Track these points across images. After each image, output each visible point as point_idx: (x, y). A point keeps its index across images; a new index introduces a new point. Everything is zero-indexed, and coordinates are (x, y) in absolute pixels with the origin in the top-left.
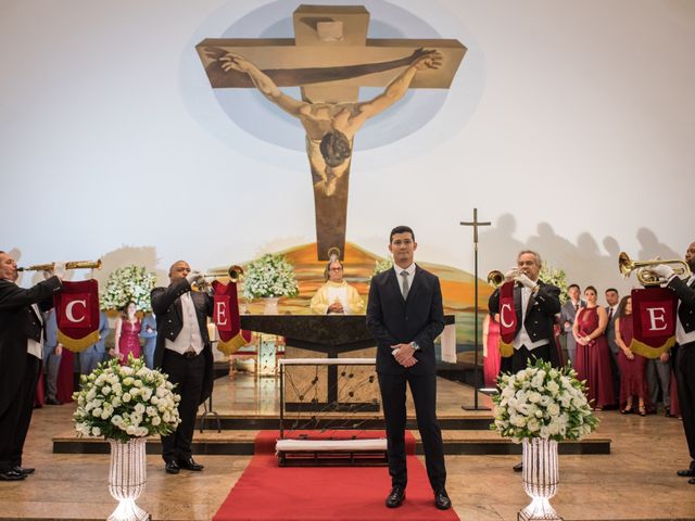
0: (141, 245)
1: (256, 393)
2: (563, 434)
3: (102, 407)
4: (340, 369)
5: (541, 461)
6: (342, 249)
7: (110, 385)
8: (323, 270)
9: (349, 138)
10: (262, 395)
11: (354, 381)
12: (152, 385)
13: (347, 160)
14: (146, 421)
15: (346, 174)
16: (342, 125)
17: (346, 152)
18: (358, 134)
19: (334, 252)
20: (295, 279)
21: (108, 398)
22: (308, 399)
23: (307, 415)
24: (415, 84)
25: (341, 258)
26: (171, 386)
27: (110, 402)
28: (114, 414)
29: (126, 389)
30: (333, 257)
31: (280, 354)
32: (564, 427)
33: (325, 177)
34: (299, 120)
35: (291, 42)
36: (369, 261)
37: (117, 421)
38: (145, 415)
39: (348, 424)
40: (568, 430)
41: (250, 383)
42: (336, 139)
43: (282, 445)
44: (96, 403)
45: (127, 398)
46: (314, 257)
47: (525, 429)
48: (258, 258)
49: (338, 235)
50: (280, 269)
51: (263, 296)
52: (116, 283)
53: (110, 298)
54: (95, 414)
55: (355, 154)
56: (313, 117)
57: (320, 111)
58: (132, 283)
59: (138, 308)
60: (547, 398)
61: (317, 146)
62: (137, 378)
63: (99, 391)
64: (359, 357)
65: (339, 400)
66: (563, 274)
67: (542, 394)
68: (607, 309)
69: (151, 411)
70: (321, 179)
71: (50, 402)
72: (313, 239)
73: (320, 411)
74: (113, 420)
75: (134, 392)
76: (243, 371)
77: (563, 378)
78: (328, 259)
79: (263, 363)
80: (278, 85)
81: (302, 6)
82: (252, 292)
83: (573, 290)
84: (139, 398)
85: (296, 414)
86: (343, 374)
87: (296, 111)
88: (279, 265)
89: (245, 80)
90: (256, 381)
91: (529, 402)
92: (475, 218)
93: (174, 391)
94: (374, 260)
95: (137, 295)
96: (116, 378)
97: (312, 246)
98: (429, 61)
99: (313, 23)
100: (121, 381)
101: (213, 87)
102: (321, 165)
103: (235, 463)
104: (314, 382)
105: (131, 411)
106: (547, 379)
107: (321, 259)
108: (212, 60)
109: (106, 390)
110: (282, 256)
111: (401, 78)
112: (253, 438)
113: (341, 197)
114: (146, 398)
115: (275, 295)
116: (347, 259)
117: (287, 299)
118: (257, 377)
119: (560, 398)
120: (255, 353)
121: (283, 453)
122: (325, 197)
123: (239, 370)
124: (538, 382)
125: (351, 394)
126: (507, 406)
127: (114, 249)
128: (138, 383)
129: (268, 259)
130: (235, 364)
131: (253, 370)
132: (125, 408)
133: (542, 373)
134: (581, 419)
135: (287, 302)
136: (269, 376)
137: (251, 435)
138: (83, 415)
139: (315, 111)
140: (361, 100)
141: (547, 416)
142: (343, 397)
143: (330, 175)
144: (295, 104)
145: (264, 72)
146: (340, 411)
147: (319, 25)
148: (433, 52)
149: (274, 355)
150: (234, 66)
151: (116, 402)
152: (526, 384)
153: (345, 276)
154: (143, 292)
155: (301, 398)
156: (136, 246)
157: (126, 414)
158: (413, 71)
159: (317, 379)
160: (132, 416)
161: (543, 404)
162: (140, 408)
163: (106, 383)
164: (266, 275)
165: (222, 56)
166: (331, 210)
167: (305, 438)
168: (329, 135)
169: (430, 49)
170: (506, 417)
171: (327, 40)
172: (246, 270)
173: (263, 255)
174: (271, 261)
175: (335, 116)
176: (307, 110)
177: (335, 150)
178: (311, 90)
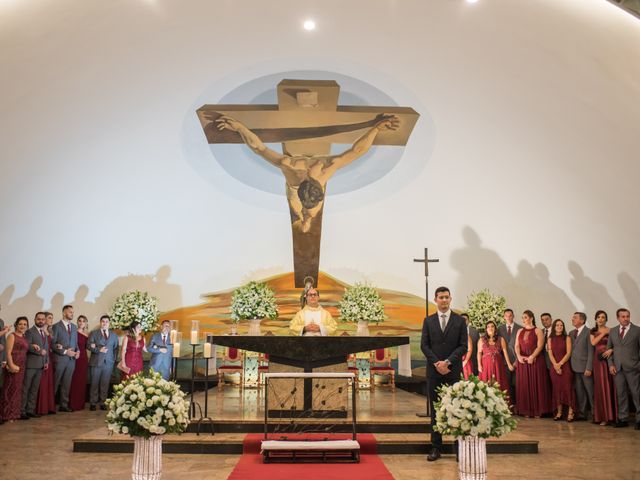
0: (144, 274)
1: (241, 402)
2: (488, 432)
3: (130, 410)
4: (315, 382)
5: (472, 454)
6: (316, 278)
7: (136, 393)
8: (299, 296)
9: (322, 184)
10: (246, 404)
11: (326, 392)
12: (168, 393)
13: (321, 203)
14: (164, 422)
15: (320, 214)
16: (316, 174)
17: (320, 196)
18: (329, 181)
19: (309, 280)
20: (275, 303)
21: (135, 403)
22: (288, 407)
23: (287, 421)
24: (377, 142)
25: (315, 286)
26: (183, 394)
27: (137, 407)
28: (139, 416)
29: (149, 396)
30: (308, 285)
31: (262, 369)
32: (489, 427)
33: (301, 217)
34: (280, 170)
35: (275, 108)
36: (339, 288)
37: (142, 422)
38: (163, 417)
39: (321, 428)
40: (492, 429)
41: (235, 393)
42: (311, 186)
43: (266, 445)
44: (125, 408)
45: (150, 403)
46: (291, 285)
47: (459, 429)
48: (244, 285)
49: (312, 266)
50: (263, 295)
51: (248, 318)
52: (122, 306)
53: (117, 319)
54: (124, 416)
56: (292, 167)
57: (298, 163)
58: (136, 306)
60: (476, 404)
61: (295, 192)
62: (157, 388)
63: (127, 398)
64: (330, 372)
65: (314, 408)
66: (503, 300)
67: (472, 401)
68: (543, 330)
69: (168, 414)
70: (299, 219)
71: (62, 410)
72: (291, 269)
73: (297, 417)
74: (138, 421)
75: (155, 399)
76: (229, 384)
77: (488, 389)
78: (304, 286)
79: (247, 377)
80: (263, 141)
81: (285, 80)
82: (238, 315)
83: (508, 314)
84: (159, 404)
85: (278, 419)
86: (317, 386)
87: (278, 163)
88: (262, 292)
89: (235, 137)
90: (241, 392)
91: (462, 408)
92: (426, 256)
93: (184, 398)
94: (344, 287)
95: (140, 317)
96: (141, 388)
97: (290, 274)
98: (388, 123)
99: (294, 93)
100: (145, 390)
101: (210, 142)
102: (298, 207)
103: (227, 461)
104: (293, 393)
105: (152, 414)
106: (476, 389)
107: (297, 286)
108: (209, 121)
109: (133, 397)
110: (265, 283)
111: (365, 136)
112: (242, 440)
113: (315, 233)
114: (164, 403)
115: (258, 318)
116: (321, 286)
117: (268, 320)
118: (242, 388)
119: (486, 404)
120: (240, 368)
121: (267, 452)
122: (302, 233)
123: (227, 382)
124: (468, 392)
125: (324, 403)
126: (445, 411)
128: (158, 391)
129: (253, 286)
130: (223, 377)
131: (238, 382)
132: (148, 412)
133: (472, 385)
134: (502, 420)
135: (268, 323)
136: (251, 388)
137: (240, 437)
138: (114, 417)
139: (294, 162)
140: (332, 154)
141: (476, 418)
142: (316, 405)
143: (306, 215)
145: (251, 130)
146: (314, 417)
147: (299, 95)
148: (392, 116)
149: (256, 369)
150: (227, 126)
151: (141, 406)
152: (460, 394)
153: (320, 301)
154: (145, 314)
155: (282, 406)
156: (139, 274)
157: (148, 416)
158: (375, 132)
159: (295, 390)
160: (154, 418)
161: (473, 409)
162: (159, 411)
163: (133, 392)
164: (251, 300)
165: (218, 118)
166: (306, 245)
167: (285, 440)
168: (305, 182)
169: (389, 115)
170: (445, 419)
171: (304, 106)
172: (233, 295)
173: (248, 282)
174: (255, 288)
175: (311, 167)
176: (287, 162)
177: (310, 195)
178: (291, 146)
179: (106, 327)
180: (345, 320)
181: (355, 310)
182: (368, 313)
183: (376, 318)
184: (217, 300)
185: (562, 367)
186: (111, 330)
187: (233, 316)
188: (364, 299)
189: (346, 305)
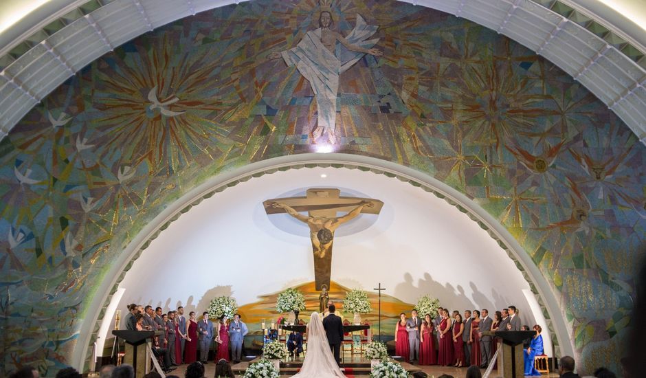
0: (225, 285)
8: (319, 296)
9: (332, 231)
13: (331, 242)
16: (328, 226)
17: (331, 238)
18: (336, 230)
19: (325, 287)
20: (304, 301)
24: (362, 212)
30: (324, 289)
33: (319, 249)
34: (307, 224)
35: (305, 197)
36: (343, 291)
42: (325, 232)
46: (314, 289)
48: (284, 290)
49: (327, 277)
50: (296, 297)
51: (288, 311)
52: (216, 305)
53: (214, 313)
55: (334, 239)
56: (314, 223)
57: (317, 220)
58: (224, 305)
59: (228, 318)
61: (316, 236)
80: (297, 211)
81: (311, 188)
87: (306, 221)
88: (296, 295)
92: (380, 286)
94: (346, 291)
95: (227, 312)
97: (313, 283)
98: (368, 205)
99: (315, 193)
101: (268, 214)
102: (318, 243)
107: (317, 290)
110: (297, 289)
111: (357, 209)
116: (332, 290)
119: (378, 349)
122: (319, 258)
127: (213, 287)
129: (290, 291)
139: (315, 220)
140: (337, 216)
143: (322, 248)
144: (306, 218)
145: (292, 207)
147: (318, 193)
148: (370, 202)
150: (278, 206)
154: (230, 310)
156: (223, 285)
158: (361, 208)
164: (289, 300)
165: (273, 204)
166: (322, 265)
168: (321, 230)
169: (368, 201)
171: (321, 197)
172: (278, 296)
173: (287, 288)
174: (292, 292)
175: (325, 222)
176: (311, 220)
177: (325, 237)
178: (313, 213)
179: (206, 317)
180: (346, 312)
181: (352, 306)
182: (360, 308)
183: (365, 311)
184: (267, 299)
185: (457, 338)
186: (209, 319)
187: (279, 310)
188: (357, 299)
189: (347, 302)
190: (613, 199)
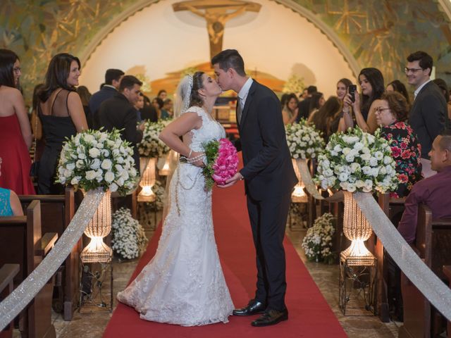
9: (223, 24)
13: (222, 31)
16: (220, 20)
17: (222, 28)
18: (226, 23)
33: (214, 37)
42: (218, 24)
46: (209, 68)
55: (225, 29)
56: (209, 17)
57: (212, 16)
61: (211, 27)
70: (212, 38)
80: (197, 9)
87: (203, 16)
102: (212, 32)
111: (242, 8)
129: (190, 70)
139: (210, 15)
143: (216, 36)
144: (203, 14)
168: (215, 23)
173: (188, 67)
175: (218, 17)
176: (207, 16)
177: (218, 28)
178: (209, 10)
190: (414, 14)
